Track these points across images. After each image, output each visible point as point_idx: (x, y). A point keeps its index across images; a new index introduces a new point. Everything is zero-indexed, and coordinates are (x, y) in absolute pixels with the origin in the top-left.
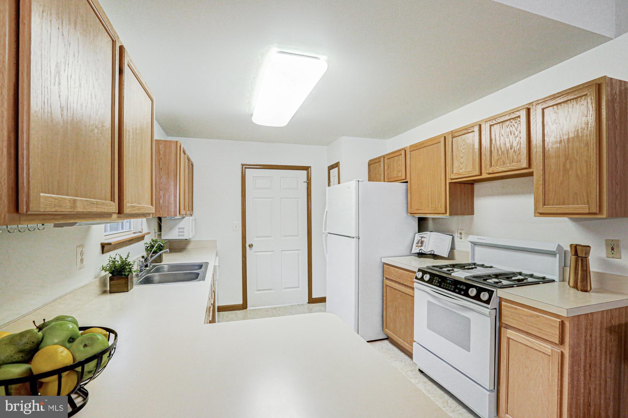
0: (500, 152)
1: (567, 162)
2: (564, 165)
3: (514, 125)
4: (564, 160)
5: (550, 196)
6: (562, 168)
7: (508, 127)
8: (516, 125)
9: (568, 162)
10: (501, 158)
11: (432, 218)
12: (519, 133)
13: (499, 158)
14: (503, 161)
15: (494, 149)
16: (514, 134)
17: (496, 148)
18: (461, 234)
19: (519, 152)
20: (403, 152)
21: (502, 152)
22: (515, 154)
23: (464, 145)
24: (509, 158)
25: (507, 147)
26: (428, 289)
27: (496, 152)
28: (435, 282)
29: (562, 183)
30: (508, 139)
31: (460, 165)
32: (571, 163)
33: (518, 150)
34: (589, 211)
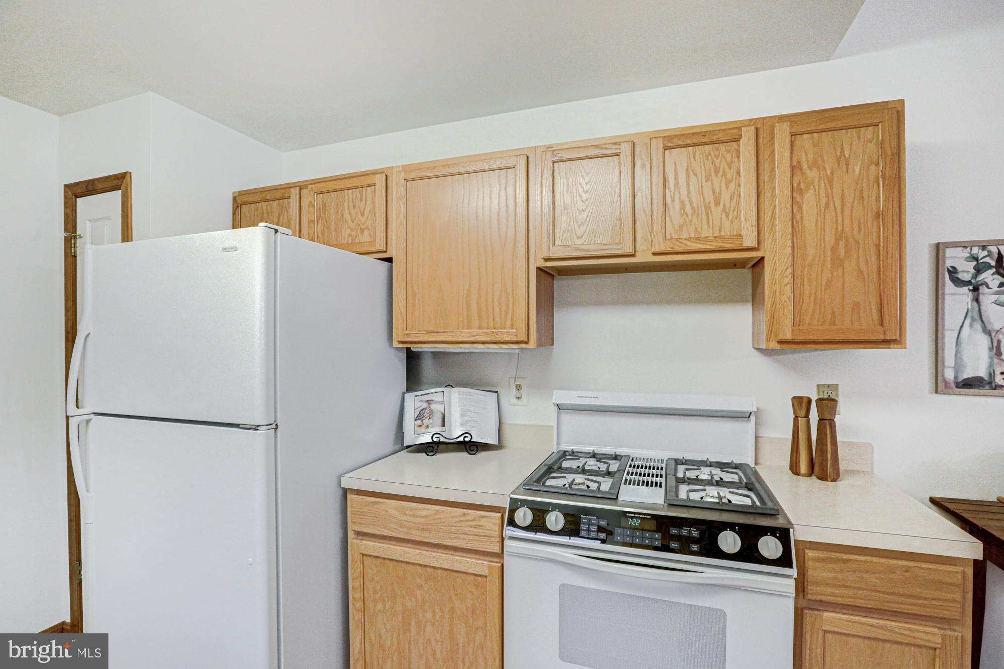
0: (688, 210)
1: (840, 245)
2: (835, 248)
3: (724, 156)
4: (833, 240)
5: (805, 305)
6: (829, 253)
7: (710, 158)
8: (728, 157)
9: (842, 244)
10: (691, 222)
11: (432, 352)
12: (735, 174)
13: (685, 222)
14: (696, 229)
15: (673, 201)
16: (724, 174)
17: (677, 198)
18: (519, 387)
19: (735, 214)
20: (379, 180)
21: (693, 208)
22: (727, 216)
23: (586, 184)
24: (711, 223)
25: (707, 201)
26: (568, 555)
27: (677, 207)
28: (588, 531)
29: (829, 282)
30: (709, 183)
31: (577, 228)
32: (846, 245)
33: (734, 211)
34: (884, 337)
